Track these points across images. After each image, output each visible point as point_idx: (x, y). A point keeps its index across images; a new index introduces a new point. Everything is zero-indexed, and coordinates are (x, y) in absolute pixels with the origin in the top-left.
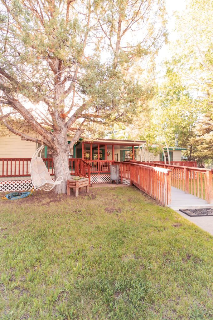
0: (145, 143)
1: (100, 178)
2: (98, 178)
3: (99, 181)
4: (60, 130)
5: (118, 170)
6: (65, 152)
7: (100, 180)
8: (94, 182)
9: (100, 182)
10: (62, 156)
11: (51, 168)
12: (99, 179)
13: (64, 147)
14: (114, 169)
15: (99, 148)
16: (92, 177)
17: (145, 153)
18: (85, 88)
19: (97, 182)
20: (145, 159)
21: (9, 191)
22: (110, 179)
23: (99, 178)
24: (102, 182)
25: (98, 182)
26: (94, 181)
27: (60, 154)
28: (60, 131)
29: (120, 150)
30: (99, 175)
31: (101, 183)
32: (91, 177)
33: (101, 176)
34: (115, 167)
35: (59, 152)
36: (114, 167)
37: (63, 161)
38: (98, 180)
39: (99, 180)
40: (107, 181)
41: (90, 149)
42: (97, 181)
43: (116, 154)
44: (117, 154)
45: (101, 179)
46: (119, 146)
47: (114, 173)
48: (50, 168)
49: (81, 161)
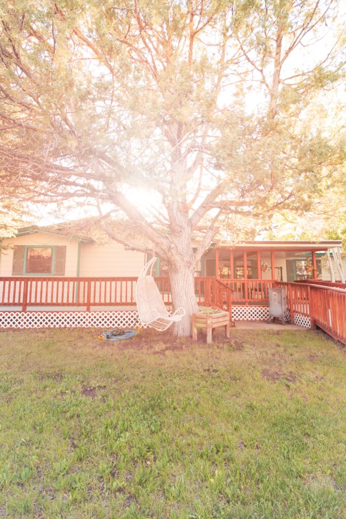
0: (341, 245)
1: (249, 311)
2: (245, 311)
3: (247, 317)
4: (181, 231)
5: (284, 298)
6: (189, 267)
7: (249, 315)
8: (239, 319)
9: (249, 319)
10: (183, 273)
11: (167, 292)
12: (247, 313)
13: (186, 259)
14: (275, 295)
15: (245, 258)
16: (235, 309)
17: (340, 265)
18: (221, 159)
19: (243, 319)
20: (342, 277)
21: (107, 327)
22: (268, 313)
23: (247, 311)
24: (254, 319)
25: (245, 319)
26: (239, 317)
27: (181, 271)
28: (180, 233)
29: (287, 260)
30: (247, 307)
31: (252, 321)
32: (233, 308)
33: (251, 309)
34: (278, 293)
35: (178, 267)
36: (275, 292)
37: (185, 282)
38: (245, 315)
39: (247, 315)
40: (262, 317)
41: (229, 260)
42: (243, 317)
43: (278, 268)
44: (281, 268)
45: (251, 313)
46: (284, 253)
47: (276, 303)
48: (165, 292)
49: (215, 281)
